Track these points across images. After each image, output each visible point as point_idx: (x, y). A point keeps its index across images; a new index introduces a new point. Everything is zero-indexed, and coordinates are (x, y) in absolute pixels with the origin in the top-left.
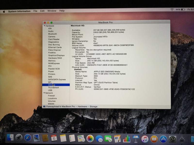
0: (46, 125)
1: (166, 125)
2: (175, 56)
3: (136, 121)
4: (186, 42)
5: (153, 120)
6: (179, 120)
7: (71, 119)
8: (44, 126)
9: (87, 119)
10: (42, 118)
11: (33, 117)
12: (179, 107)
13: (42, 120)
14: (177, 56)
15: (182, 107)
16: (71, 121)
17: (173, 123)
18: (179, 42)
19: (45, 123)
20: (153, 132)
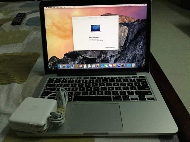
0: (70, 61)
1: (122, 59)
2: (127, 28)
3: (110, 58)
4: (133, 21)
5: (117, 58)
6: (128, 57)
7: (81, 58)
8: (69, 61)
9: (88, 58)
10: (68, 58)
11: (64, 58)
12: (128, 51)
13: (68, 59)
14: (128, 28)
15: (130, 51)
16: (81, 59)
17: (126, 58)
18: (129, 21)
19: (69, 60)
20: (117, 62)
